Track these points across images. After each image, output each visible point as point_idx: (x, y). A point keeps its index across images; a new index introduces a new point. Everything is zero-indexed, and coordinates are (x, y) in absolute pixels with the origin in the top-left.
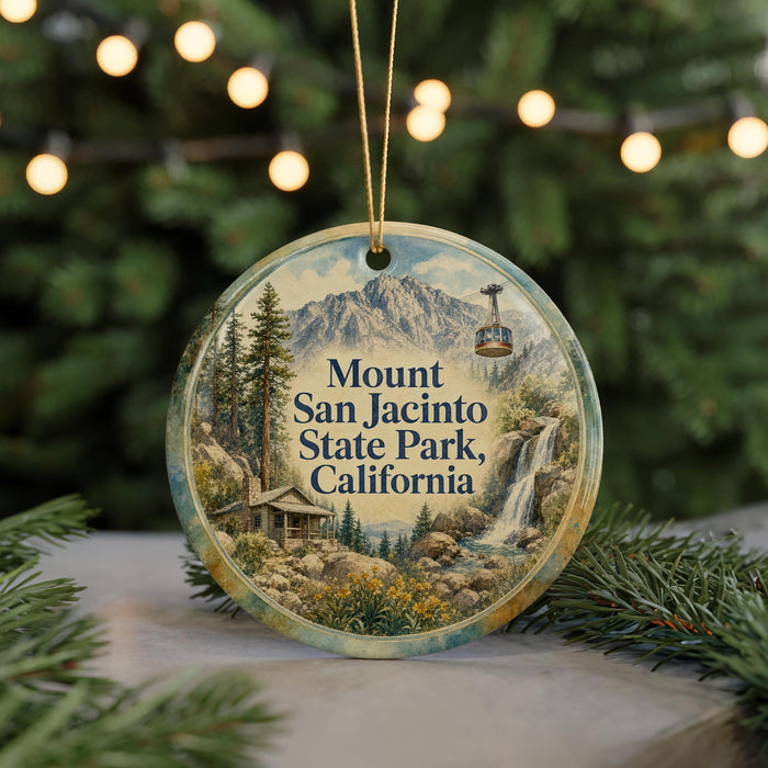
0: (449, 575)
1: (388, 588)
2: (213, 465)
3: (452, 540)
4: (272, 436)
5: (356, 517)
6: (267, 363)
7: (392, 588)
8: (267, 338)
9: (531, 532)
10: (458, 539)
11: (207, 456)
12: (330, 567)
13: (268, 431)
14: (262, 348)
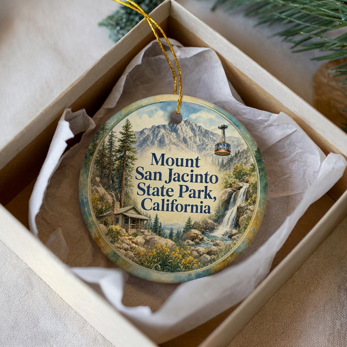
0: (198, 248)
1: (172, 252)
2: (100, 195)
3: (200, 233)
4: (126, 184)
5: (160, 221)
6: (125, 153)
7: (174, 252)
8: (126, 143)
9: (234, 231)
10: (203, 233)
12: (147, 242)
13: (124, 182)
14: (123, 147)
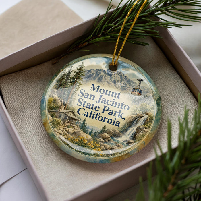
0: (106, 144)
1: (88, 143)
2: (54, 99)
3: (109, 136)
4: (71, 97)
5: (86, 123)
6: (76, 80)
7: (89, 143)
8: (78, 74)
9: (131, 141)
10: (111, 137)
12: (75, 133)
14: (76, 76)
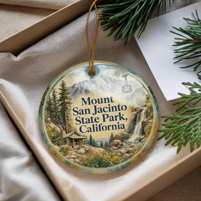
11: (50, 126)
